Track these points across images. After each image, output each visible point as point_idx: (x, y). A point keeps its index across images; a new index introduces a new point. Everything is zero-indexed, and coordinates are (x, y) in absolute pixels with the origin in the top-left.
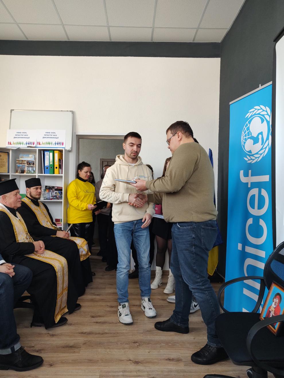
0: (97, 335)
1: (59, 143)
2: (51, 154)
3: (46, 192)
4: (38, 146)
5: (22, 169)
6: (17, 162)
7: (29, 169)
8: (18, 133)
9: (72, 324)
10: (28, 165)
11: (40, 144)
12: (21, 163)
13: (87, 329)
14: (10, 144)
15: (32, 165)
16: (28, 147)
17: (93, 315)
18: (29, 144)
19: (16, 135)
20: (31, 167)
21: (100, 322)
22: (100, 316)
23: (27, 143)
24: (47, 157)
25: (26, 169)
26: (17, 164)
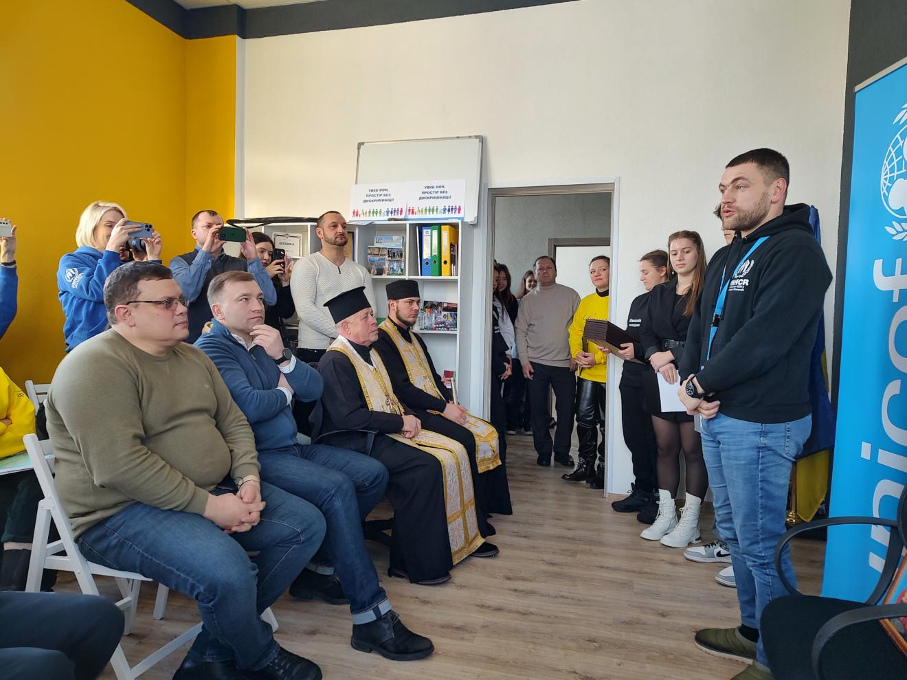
0: (512, 614)
1: (452, 209)
2: (435, 233)
3: (426, 315)
4: (411, 216)
5: (379, 267)
6: (369, 252)
7: (392, 266)
8: (372, 191)
9: (464, 586)
10: (390, 258)
11: (413, 213)
12: (376, 253)
13: (494, 600)
14: (357, 215)
15: (398, 258)
16: (389, 220)
17: (510, 574)
18: (391, 213)
19: (367, 196)
20: (397, 261)
21: (522, 591)
22: (523, 579)
23: (388, 212)
24: (426, 239)
25: (386, 266)
26: (369, 256)
